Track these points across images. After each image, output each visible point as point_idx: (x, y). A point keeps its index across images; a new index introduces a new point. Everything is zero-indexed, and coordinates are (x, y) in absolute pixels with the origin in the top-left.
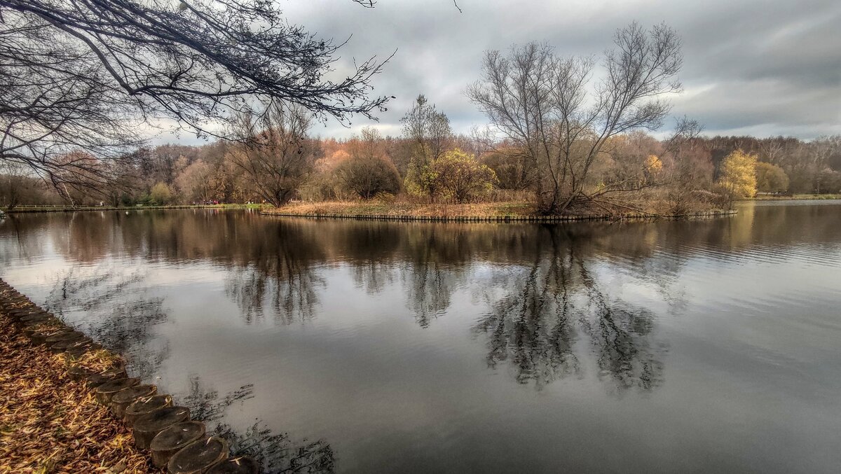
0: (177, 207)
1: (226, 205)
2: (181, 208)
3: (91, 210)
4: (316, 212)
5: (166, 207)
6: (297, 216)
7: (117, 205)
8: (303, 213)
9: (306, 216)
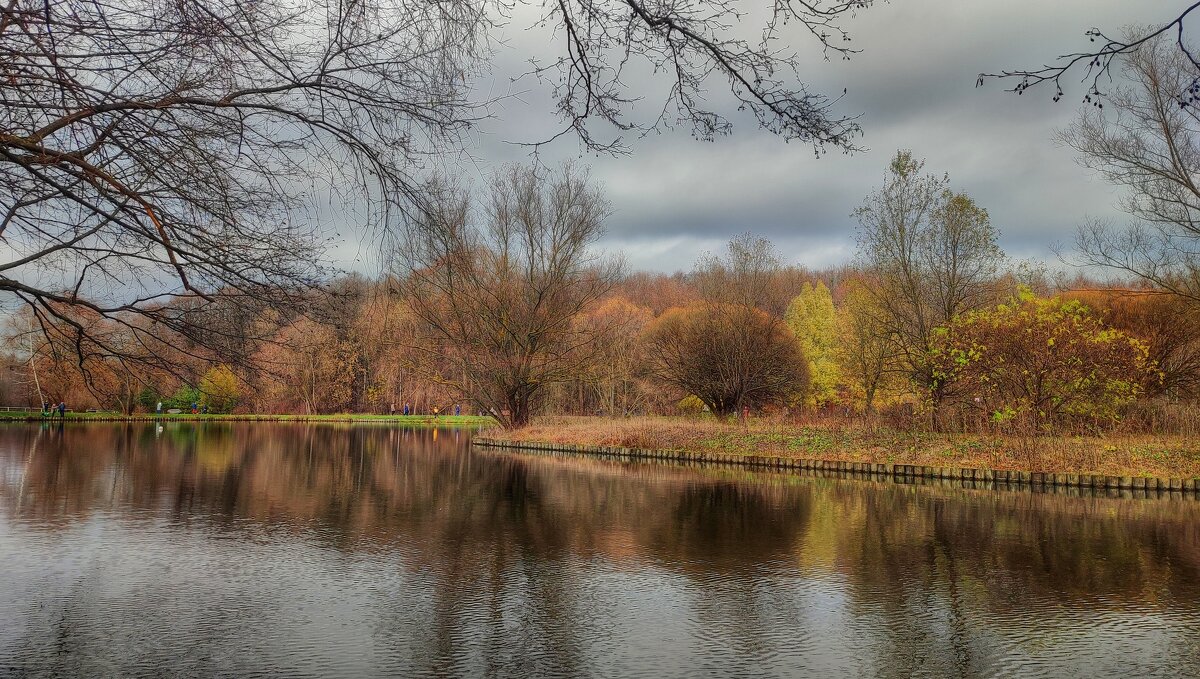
0: (252, 417)
1: (354, 417)
2: (259, 420)
3: (80, 420)
4: (626, 443)
5: (231, 416)
6: (573, 451)
7: (131, 410)
8: (587, 443)
9: (597, 453)
